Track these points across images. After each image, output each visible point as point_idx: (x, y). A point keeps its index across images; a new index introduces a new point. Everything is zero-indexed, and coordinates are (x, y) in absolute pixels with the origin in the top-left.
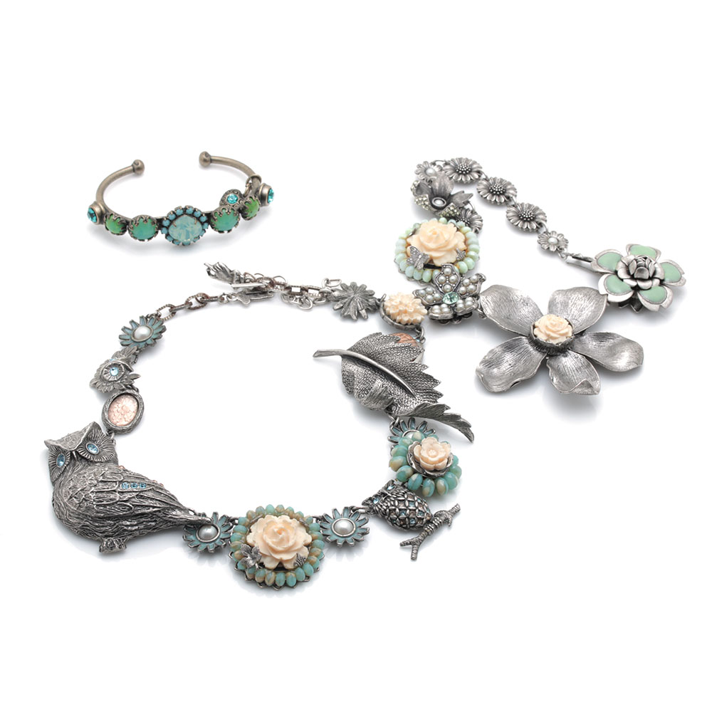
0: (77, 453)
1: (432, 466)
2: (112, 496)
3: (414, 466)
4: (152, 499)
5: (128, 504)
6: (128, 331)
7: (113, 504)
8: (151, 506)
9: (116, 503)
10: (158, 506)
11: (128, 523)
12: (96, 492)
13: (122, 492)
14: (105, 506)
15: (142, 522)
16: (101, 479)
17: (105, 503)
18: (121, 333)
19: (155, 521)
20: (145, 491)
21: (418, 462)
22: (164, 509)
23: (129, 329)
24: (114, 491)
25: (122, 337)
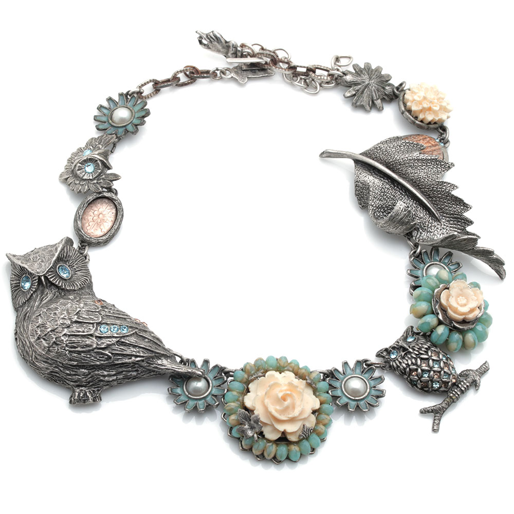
0: (46, 278)
1: (461, 318)
2: (88, 342)
3: (440, 317)
4: (135, 346)
5: (107, 352)
6: (105, 111)
7: (89, 351)
8: (133, 355)
9: (93, 350)
10: (142, 355)
11: (106, 373)
12: (69, 336)
13: (100, 338)
14: (79, 353)
15: (122, 372)
16: (75, 318)
17: (79, 349)
18: (96, 113)
19: (137, 371)
20: (127, 336)
21: (444, 311)
22: (148, 358)
23: (106, 108)
24: (91, 335)
25: (98, 118)
